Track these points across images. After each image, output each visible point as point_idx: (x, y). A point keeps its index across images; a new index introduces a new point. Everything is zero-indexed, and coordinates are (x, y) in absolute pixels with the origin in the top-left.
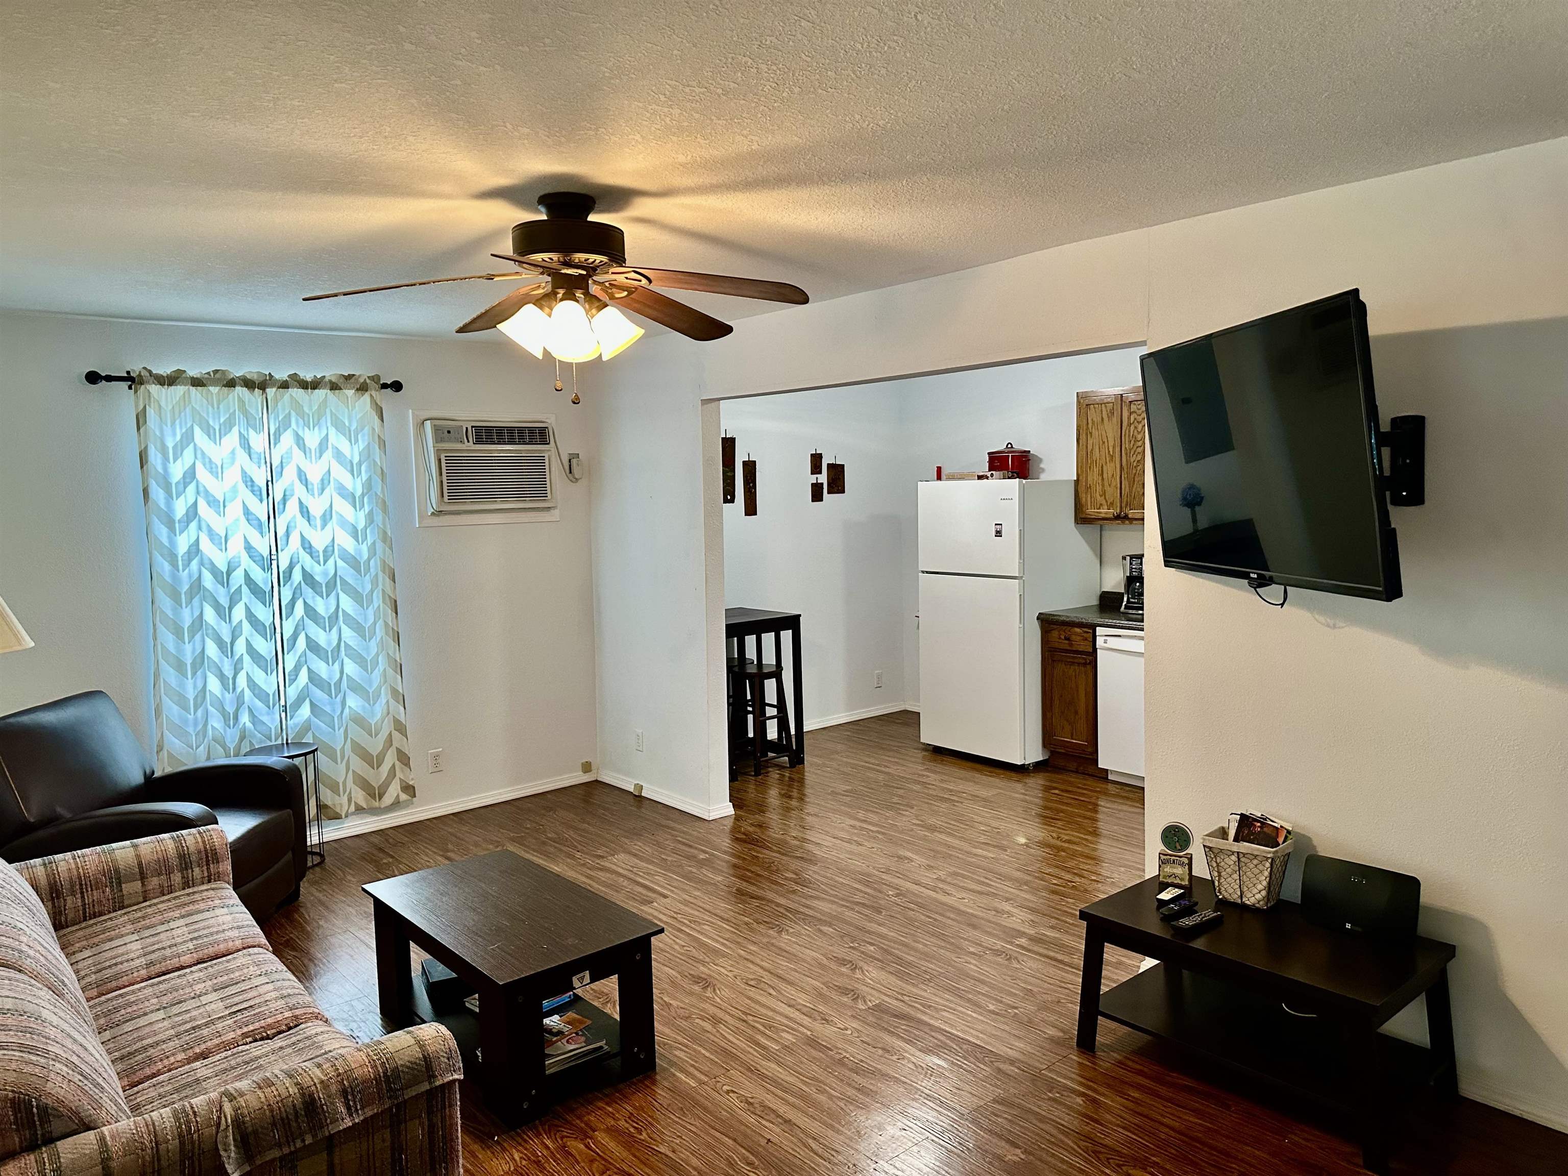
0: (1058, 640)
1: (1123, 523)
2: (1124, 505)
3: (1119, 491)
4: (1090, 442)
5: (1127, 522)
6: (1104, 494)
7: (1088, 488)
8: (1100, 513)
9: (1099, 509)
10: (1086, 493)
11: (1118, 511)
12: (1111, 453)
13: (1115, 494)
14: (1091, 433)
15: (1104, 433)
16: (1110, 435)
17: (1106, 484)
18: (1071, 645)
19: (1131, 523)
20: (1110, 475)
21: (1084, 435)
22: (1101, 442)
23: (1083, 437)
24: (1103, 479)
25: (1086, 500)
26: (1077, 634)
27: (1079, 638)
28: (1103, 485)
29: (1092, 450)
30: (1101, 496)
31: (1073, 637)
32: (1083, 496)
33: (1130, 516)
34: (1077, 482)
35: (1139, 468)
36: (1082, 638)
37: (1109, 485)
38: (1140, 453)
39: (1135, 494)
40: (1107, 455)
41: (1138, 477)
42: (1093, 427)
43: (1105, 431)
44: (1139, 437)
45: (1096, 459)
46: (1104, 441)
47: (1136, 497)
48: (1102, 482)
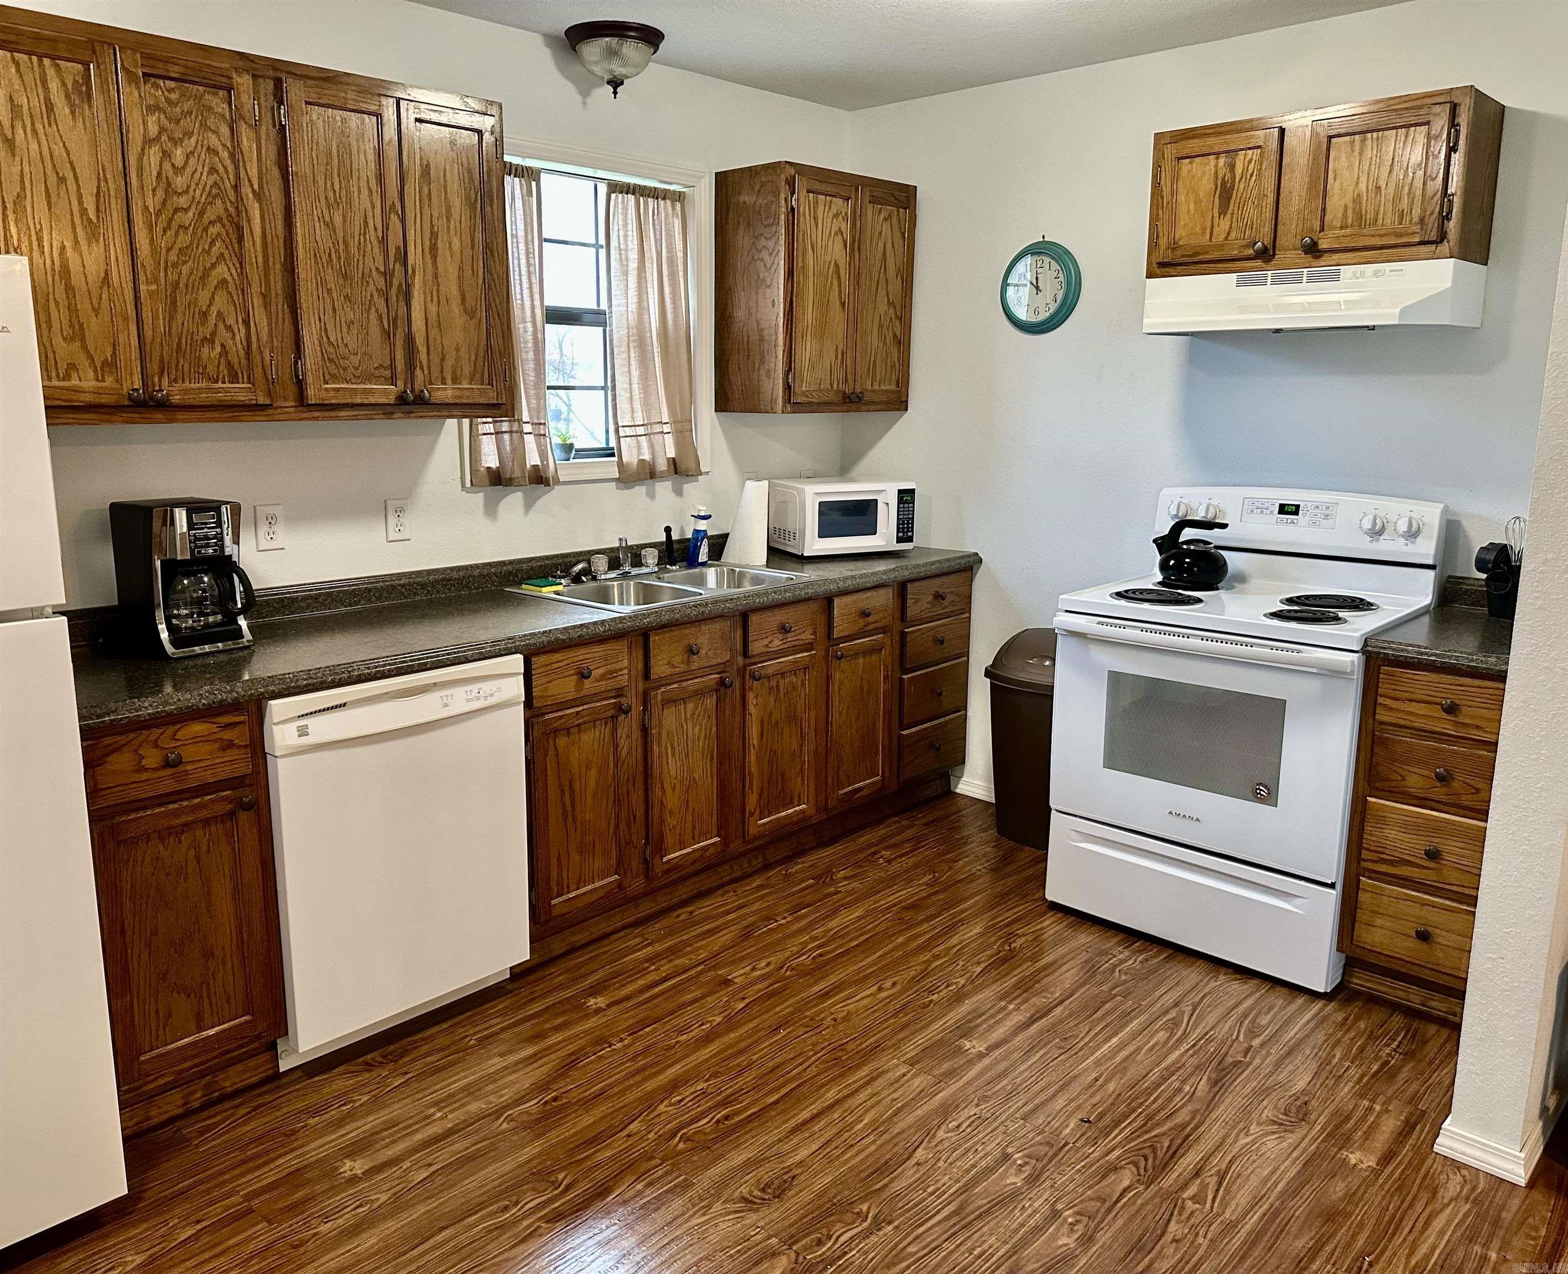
0: (133, 777)
2: (154, 367)
3: (133, 328)
8: (76, 391)
9: (67, 378)
12: (93, 216)
15: (59, 148)
16: (84, 160)
17: (83, 304)
20: (94, 278)
24: (70, 289)
26: (196, 740)
28: (72, 309)
31: (188, 753)
33: (173, 399)
35: (185, 269)
36: (216, 746)
37: (94, 309)
38: (187, 228)
39: (180, 339)
40: (77, 221)
41: (186, 294)
42: (16, 123)
43: (64, 145)
44: (180, 182)
45: (38, 227)
46: (61, 175)
47: (183, 347)
48: (68, 298)
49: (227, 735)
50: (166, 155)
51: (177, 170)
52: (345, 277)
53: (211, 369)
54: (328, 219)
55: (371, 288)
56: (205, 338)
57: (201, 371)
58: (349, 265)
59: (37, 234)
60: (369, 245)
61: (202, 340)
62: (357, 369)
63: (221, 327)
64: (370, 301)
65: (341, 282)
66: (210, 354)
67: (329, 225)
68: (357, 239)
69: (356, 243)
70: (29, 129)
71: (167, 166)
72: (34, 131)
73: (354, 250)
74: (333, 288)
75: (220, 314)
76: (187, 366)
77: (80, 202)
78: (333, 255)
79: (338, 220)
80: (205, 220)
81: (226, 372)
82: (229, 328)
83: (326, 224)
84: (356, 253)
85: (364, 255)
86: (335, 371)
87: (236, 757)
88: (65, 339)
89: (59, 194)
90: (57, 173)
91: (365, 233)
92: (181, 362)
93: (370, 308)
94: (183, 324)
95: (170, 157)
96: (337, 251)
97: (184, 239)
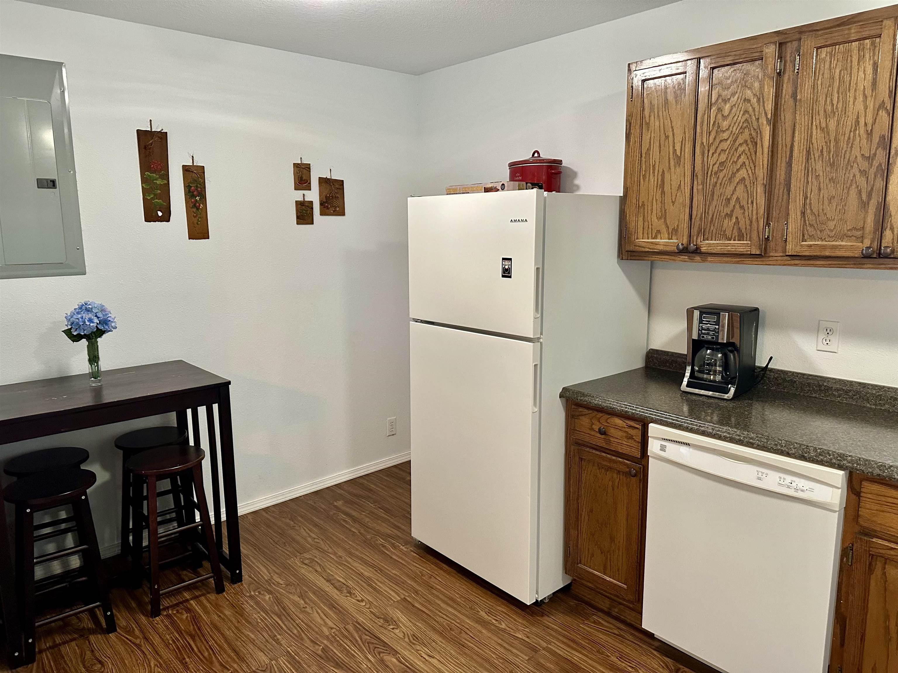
0: (588, 431)
1: (692, 260)
2: (694, 231)
3: (687, 210)
4: (646, 138)
5: (698, 258)
6: (663, 216)
7: (641, 207)
8: (656, 244)
9: (655, 238)
10: (637, 216)
11: (685, 241)
12: (678, 153)
13: (682, 216)
14: (648, 124)
15: (668, 122)
16: (678, 124)
17: (668, 199)
18: (609, 442)
19: (704, 261)
20: (675, 185)
21: (638, 127)
22: (663, 137)
23: (636, 132)
24: (663, 192)
25: (636, 226)
26: (616, 427)
27: (620, 434)
28: (663, 203)
29: (649, 150)
30: (659, 219)
31: (612, 431)
32: (631, 218)
33: (703, 249)
34: (623, 200)
35: (721, 175)
36: (625, 434)
37: (672, 202)
38: (726, 150)
39: (713, 216)
40: (671, 156)
41: (720, 189)
42: (651, 114)
43: (670, 119)
44: (725, 124)
45: (654, 163)
46: (667, 135)
47: (714, 220)
48: (662, 197)
49: (631, 431)
50: (720, 110)
51: (725, 117)
52: (832, 165)
53: (729, 233)
54: (824, 125)
55: (855, 170)
56: (727, 214)
57: (722, 233)
58: (837, 156)
59: (653, 166)
60: (858, 139)
61: (725, 216)
62: (832, 231)
63: (737, 206)
64: (852, 181)
65: (828, 169)
66: (728, 224)
67: (825, 130)
68: (847, 135)
69: (846, 138)
70: (656, 116)
71: (719, 116)
72: (658, 116)
73: (843, 145)
74: (821, 174)
75: (738, 199)
76: (714, 231)
77: (674, 147)
78: (825, 150)
79: (832, 125)
80: (737, 143)
81: (737, 234)
82: (742, 207)
83: (822, 129)
84: (845, 146)
85: (852, 147)
86: (814, 233)
87: (633, 445)
88: (657, 218)
89: (665, 145)
90: (665, 134)
91: (855, 130)
92: (712, 228)
93: (851, 185)
94: (716, 206)
95: (722, 111)
96: (829, 147)
97: (723, 157)
